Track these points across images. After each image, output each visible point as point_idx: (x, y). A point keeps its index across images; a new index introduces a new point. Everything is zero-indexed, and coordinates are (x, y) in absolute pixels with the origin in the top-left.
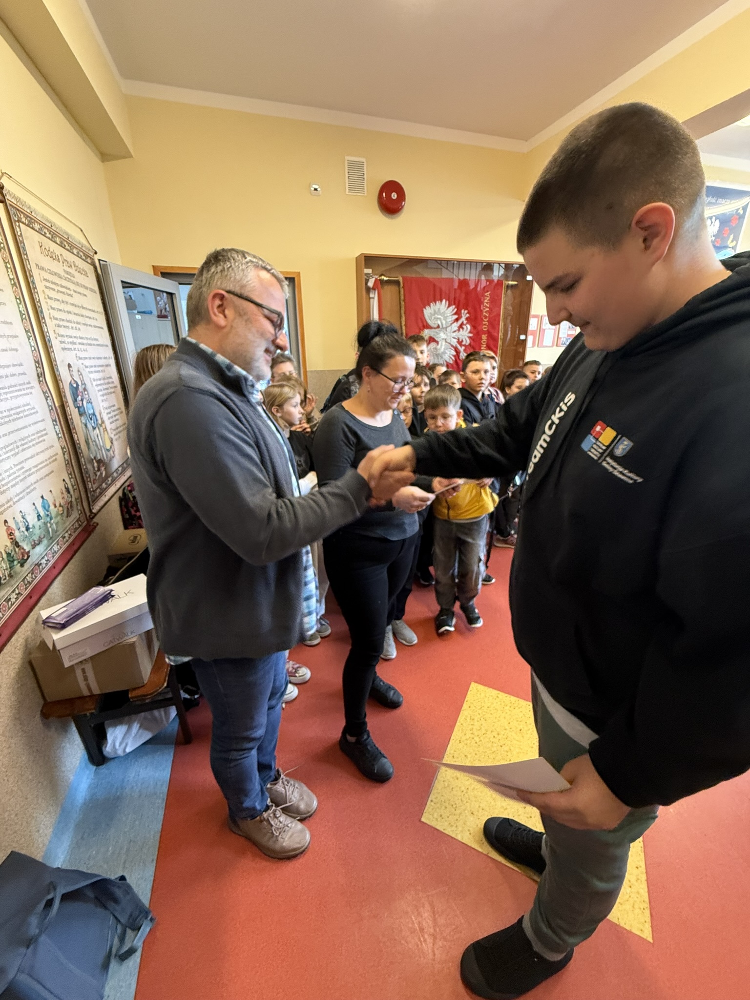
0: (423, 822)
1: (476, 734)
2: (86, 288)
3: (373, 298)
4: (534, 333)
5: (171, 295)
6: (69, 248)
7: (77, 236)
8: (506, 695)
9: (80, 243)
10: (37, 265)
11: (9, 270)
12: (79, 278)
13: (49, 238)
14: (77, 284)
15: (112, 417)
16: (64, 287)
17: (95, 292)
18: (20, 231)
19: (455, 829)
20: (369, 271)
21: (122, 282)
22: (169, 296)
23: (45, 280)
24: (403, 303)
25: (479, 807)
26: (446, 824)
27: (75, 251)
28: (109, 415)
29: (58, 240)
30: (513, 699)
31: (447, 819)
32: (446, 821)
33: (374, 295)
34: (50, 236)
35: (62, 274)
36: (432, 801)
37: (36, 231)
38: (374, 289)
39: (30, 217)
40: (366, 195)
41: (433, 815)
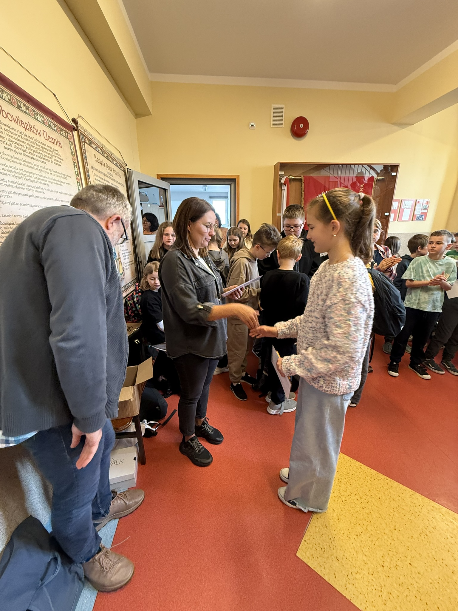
0: (297, 556)
1: (342, 494)
2: (119, 183)
3: (284, 190)
4: (395, 212)
5: (165, 190)
6: (111, 160)
7: (117, 155)
8: (368, 468)
9: (118, 159)
10: (92, 167)
11: (76, 167)
12: (115, 177)
13: (100, 153)
14: (114, 180)
15: (125, 256)
16: (106, 181)
17: (124, 186)
18: (85, 147)
19: (323, 570)
20: (283, 173)
21: (139, 181)
22: (164, 191)
23: (95, 175)
24: (303, 193)
25: (344, 555)
26: (316, 563)
27: (115, 163)
28: (124, 255)
29: (106, 155)
30: (374, 472)
31: (317, 559)
32: (316, 561)
33: (285, 188)
34: (101, 153)
35: (106, 173)
36: (305, 541)
37: (94, 148)
38: (284, 184)
39: (91, 141)
40: (283, 127)
41: (306, 553)
